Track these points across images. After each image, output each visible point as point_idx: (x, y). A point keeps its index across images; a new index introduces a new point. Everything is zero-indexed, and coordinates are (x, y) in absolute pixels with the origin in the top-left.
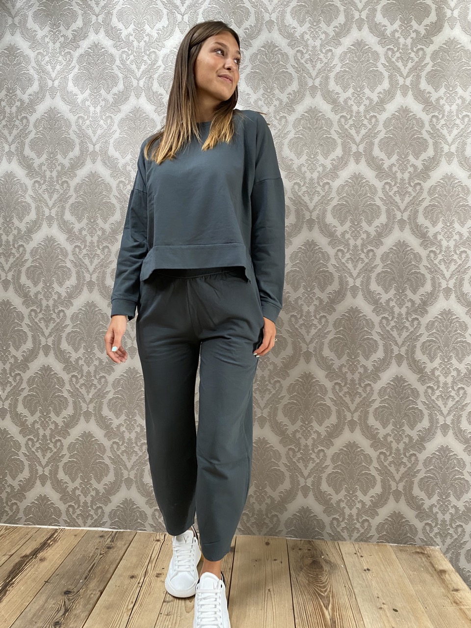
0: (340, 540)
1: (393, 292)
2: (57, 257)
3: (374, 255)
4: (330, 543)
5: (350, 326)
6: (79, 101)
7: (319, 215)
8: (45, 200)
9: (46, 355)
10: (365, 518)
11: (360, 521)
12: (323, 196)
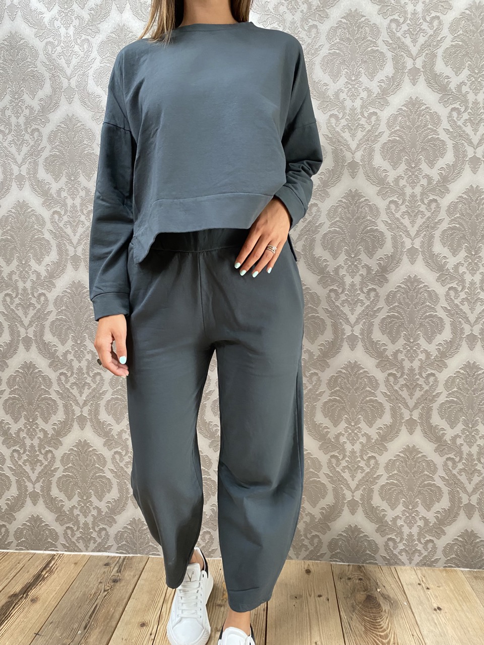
0: (398, 564)
1: (463, 254)
2: (32, 227)
3: (438, 206)
4: (385, 568)
5: (407, 300)
6: (46, 20)
7: (364, 156)
8: (12, 155)
9: (28, 349)
10: (428, 538)
11: (423, 541)
12: (369, 131)
